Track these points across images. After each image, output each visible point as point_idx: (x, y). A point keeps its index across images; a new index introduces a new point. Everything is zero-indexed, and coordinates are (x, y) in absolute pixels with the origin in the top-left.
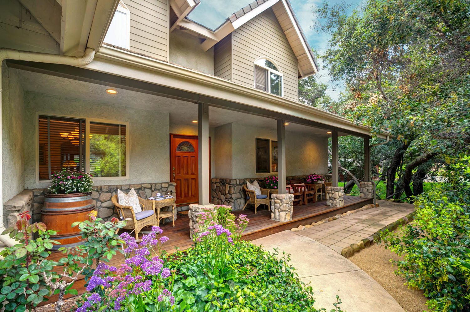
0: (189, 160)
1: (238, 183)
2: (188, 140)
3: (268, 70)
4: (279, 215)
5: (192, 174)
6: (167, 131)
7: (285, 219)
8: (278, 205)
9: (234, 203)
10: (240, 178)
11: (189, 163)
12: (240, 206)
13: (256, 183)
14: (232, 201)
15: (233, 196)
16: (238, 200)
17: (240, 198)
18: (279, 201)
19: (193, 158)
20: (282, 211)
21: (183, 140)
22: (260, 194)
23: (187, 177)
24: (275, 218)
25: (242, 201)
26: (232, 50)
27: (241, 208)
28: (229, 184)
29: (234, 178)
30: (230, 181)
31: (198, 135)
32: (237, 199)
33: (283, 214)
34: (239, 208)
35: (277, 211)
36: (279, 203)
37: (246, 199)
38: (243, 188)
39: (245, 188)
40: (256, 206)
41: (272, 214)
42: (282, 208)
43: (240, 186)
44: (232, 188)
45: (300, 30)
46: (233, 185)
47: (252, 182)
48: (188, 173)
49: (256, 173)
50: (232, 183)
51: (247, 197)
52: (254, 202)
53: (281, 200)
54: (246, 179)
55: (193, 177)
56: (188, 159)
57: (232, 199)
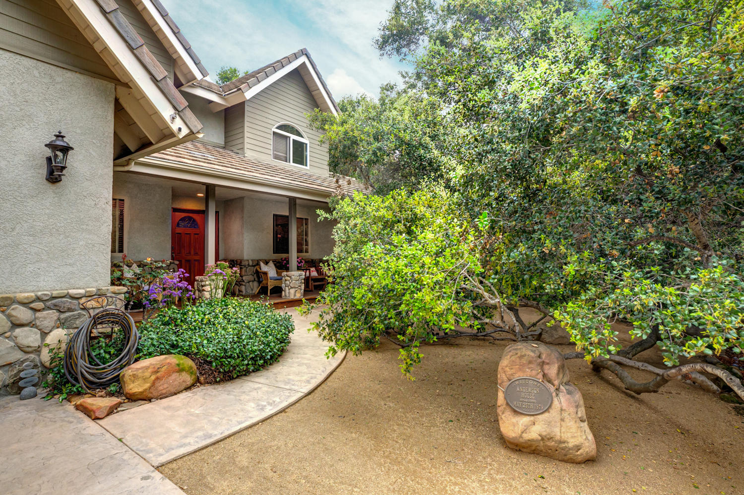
0: (192, 237)
1: (251, 263)
2: (191, 215)
3: (290, 137)
4: (289, 293)
5: (196, 254)
6: (168, 205)
7: (295, 295)
8: (288, 282)
9: (245, 286)
10: (254, 259)
11: (192, 242)
12: (252, 290)
13: (271, 264)
14: (244, 283)
15: (244, 278)
16: (251, 283)
17: (253, 281)
18: (289, 278)
19: (196, 236)
20: (292, 288)
21: (184, 215)
22: (276, 275)
23: (189, 258)
24: (285, 296)
25: (256, 284)
26: (246, 117)
27: (253, 292)
28: (240, 265)
29: (245, 258)
30: (241, 262)
31: (204, 209)
32: (249, 282)
33: (292, 291)
34: (251, 292)
35: (287, 288)
36: (289, 281)
37: (260, 282)
38: (256, 270)
39: (259, 270)
40: (269, 288)
41: (283, 293)
42: (291, 285)
43: (252, 268)
44: (243, 270)
45: (328, 94)
46: (245, 266)
47: (266, 263)
48: (190, 253)
49: (274, 253)
50: (243, 263)
51: (261, 280)
52: (267, 284)
53: (290, 277)
54: (261, 260)
55: (197, 258)
56: (190, 237)
57: (243, 281)
